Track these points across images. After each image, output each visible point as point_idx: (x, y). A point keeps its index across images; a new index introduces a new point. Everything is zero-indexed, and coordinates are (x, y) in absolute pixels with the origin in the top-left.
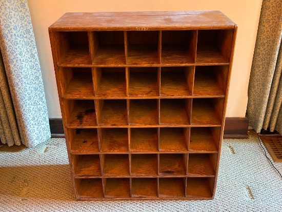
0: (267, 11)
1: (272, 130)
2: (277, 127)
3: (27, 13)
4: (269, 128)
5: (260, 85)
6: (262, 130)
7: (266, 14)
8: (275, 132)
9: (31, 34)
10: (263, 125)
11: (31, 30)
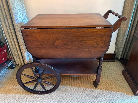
0: (125, 10)
1: (124, 58)
2: (127, 57)
3: (25, 11)
4: (123, 57)
5: (121, 40)
6: (121, 58)
7: (125, 11)
8: (126, 59)
9: (26, 20)
10: (121, 56)
11: (27, 18)
